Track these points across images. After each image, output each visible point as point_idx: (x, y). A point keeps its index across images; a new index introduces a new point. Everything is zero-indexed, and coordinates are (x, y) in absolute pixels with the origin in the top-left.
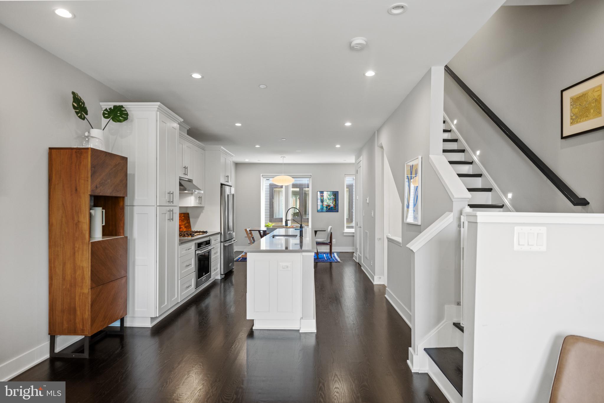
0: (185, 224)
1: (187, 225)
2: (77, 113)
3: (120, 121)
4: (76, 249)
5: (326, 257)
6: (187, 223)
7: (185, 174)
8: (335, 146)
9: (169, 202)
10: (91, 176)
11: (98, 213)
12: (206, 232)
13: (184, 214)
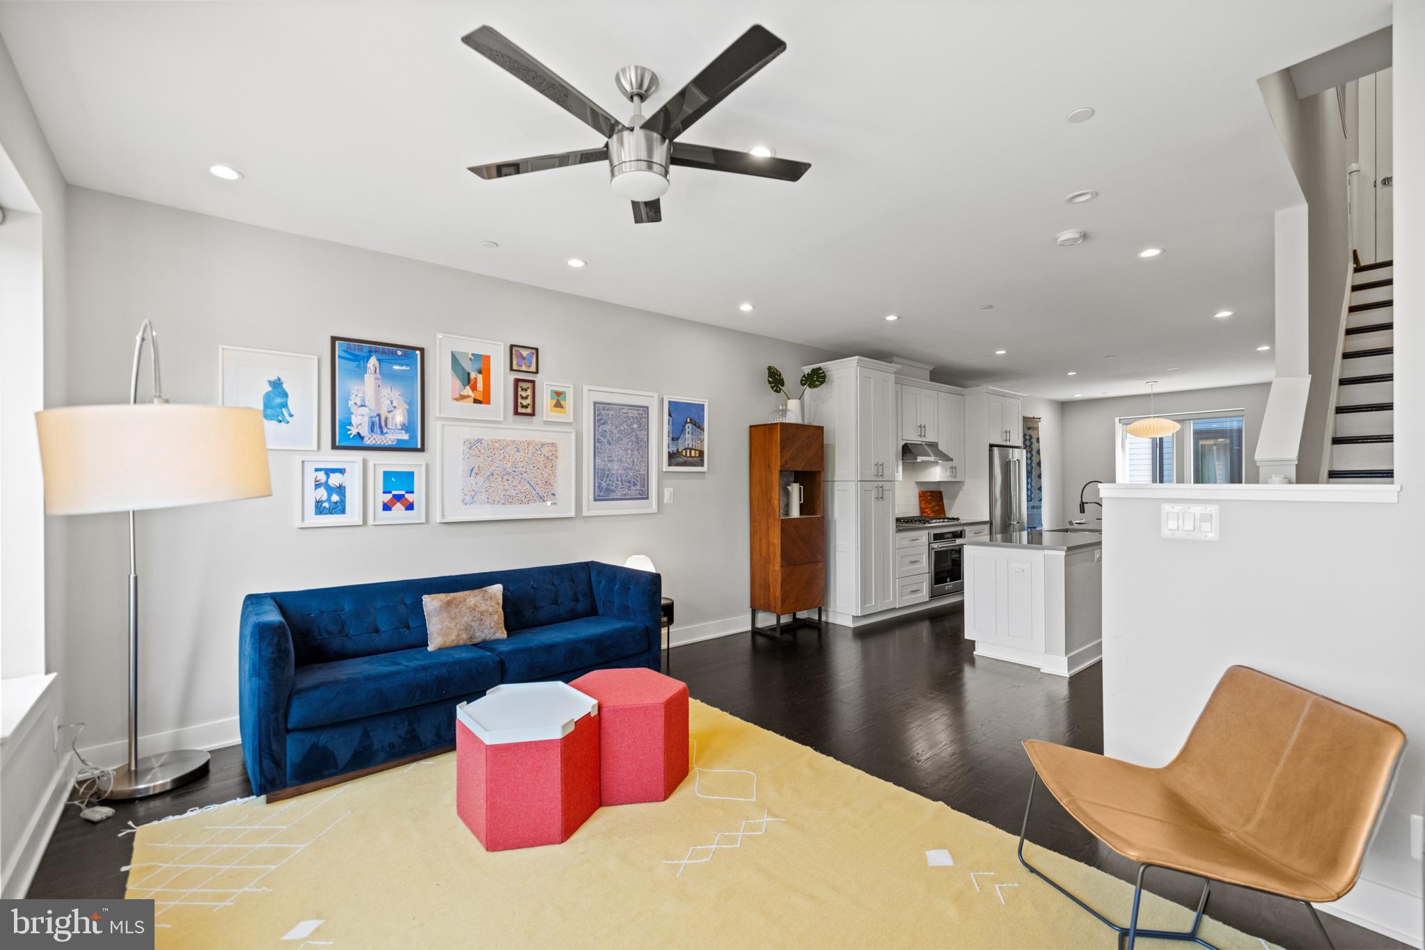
0: (932, 507)
1: (937, 507)
2: (772, 387)
3: (816, 386)
4: (770, 525)
6: (936, 504)
7: (920, 435)
9: (876, 475)
10: (781, 451)
11: (795, 489)
12: (958, 519)
13: (931, 492)
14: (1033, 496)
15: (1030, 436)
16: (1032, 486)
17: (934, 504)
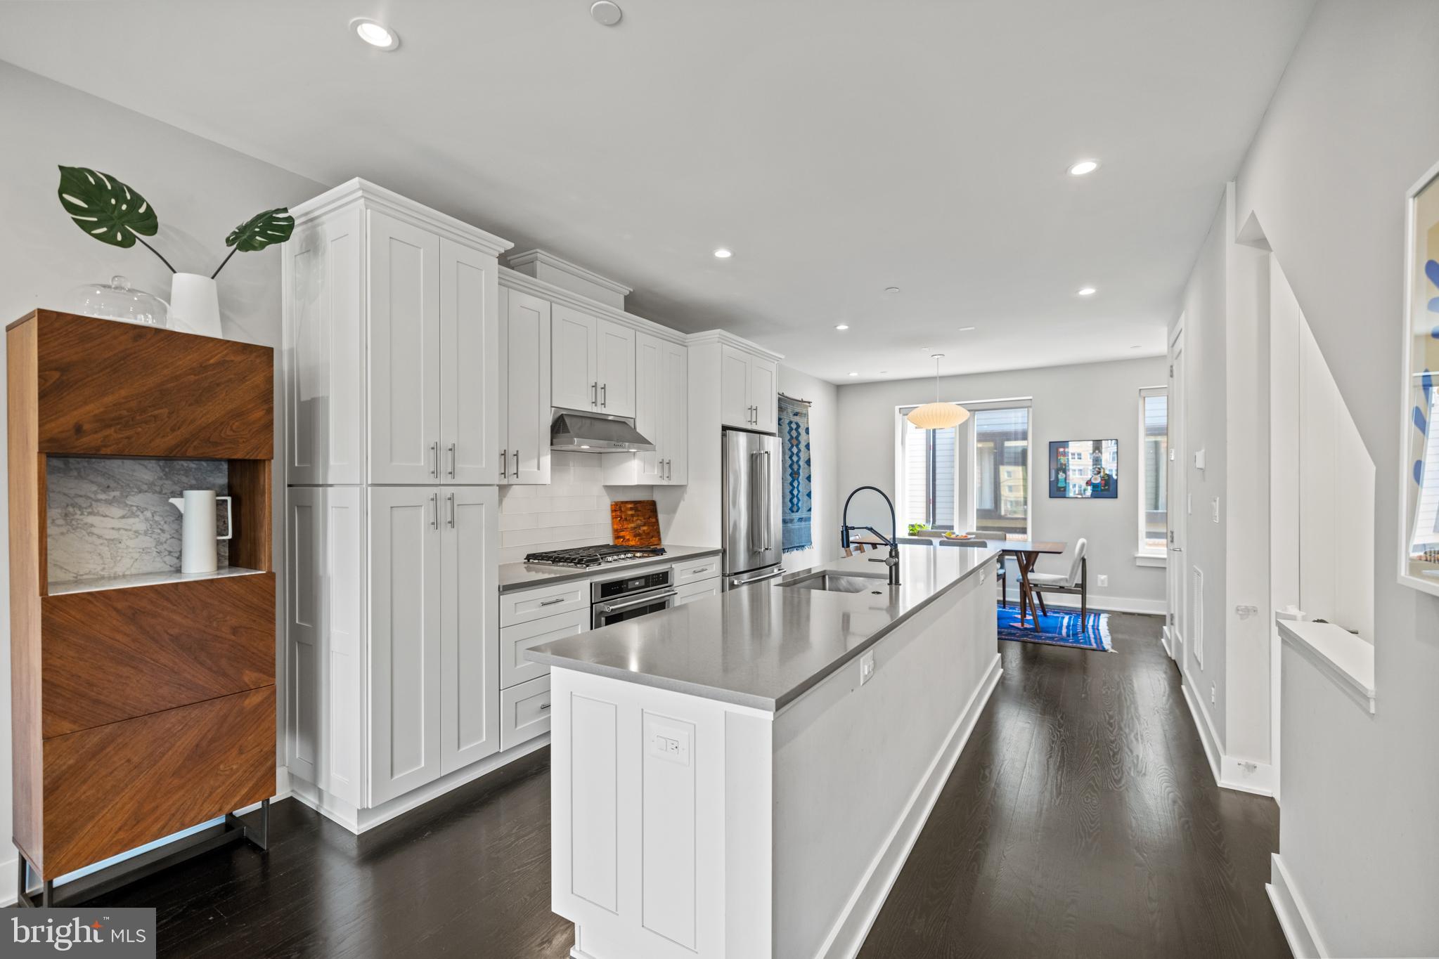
0: (635, 528)
1: (644, 531)
2: (86, 225)
5: (1068, 627)
6: (644, 525)
7: (595, 403)
8: (1078, 291)
9: (433, 472)
10: (43, 396)
13: (635, 503)
14: (800, 505)
15: (797, 424)
16: (799, 491)
17: (639, 522)
